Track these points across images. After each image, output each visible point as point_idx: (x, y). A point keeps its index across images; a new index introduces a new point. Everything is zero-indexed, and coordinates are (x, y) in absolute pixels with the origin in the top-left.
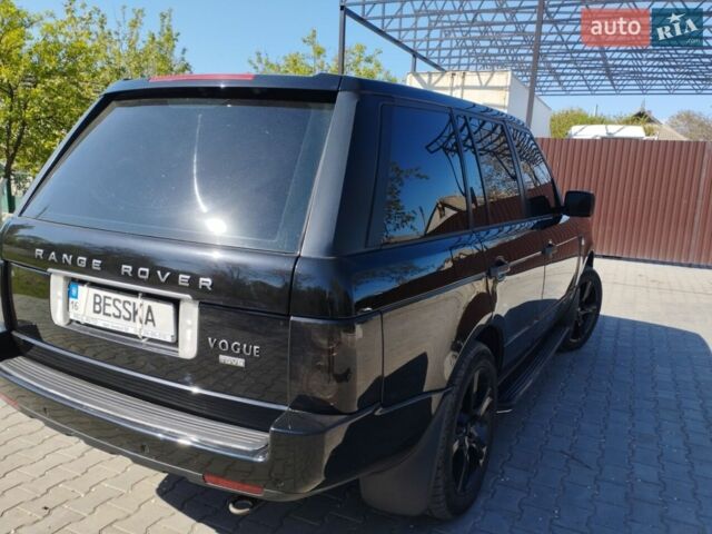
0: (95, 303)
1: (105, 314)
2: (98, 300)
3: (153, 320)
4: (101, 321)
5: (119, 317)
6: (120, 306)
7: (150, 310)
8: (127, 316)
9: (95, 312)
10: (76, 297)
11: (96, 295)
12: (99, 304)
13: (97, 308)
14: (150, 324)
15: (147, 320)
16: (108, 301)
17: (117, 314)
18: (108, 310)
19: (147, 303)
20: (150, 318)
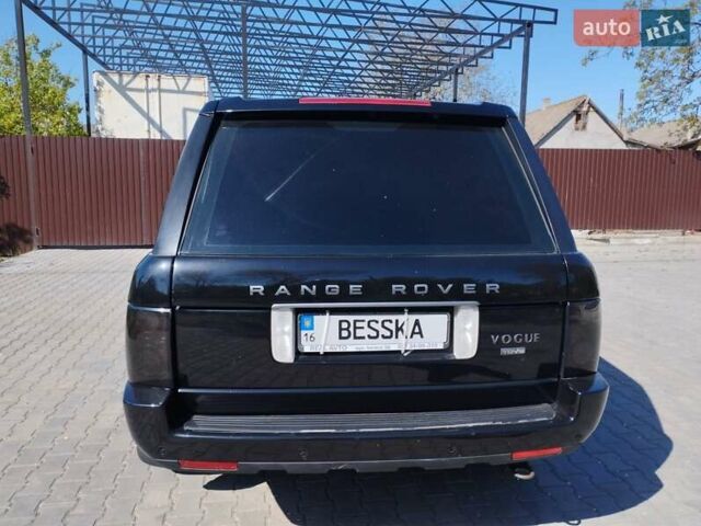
0: (341, 329)
1: (355, 338)
2: (345, 325)
3: (420, 333)
4: (351, 346)
5: (377, 337)
6: (378, 327)
7: (417, 323)
8: (388, 334)
9: (341, 338)
10: (312, 328)
11: (341, 322)
12: (347, 329)
13: (345, 334)
14: (417, 337)
15: (413, 333)
16: (358, 324)
17: (374, 334)
18: (359, 333)
19: (413, 317)
20: (417, 330)
